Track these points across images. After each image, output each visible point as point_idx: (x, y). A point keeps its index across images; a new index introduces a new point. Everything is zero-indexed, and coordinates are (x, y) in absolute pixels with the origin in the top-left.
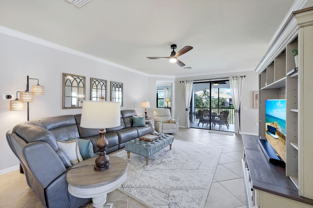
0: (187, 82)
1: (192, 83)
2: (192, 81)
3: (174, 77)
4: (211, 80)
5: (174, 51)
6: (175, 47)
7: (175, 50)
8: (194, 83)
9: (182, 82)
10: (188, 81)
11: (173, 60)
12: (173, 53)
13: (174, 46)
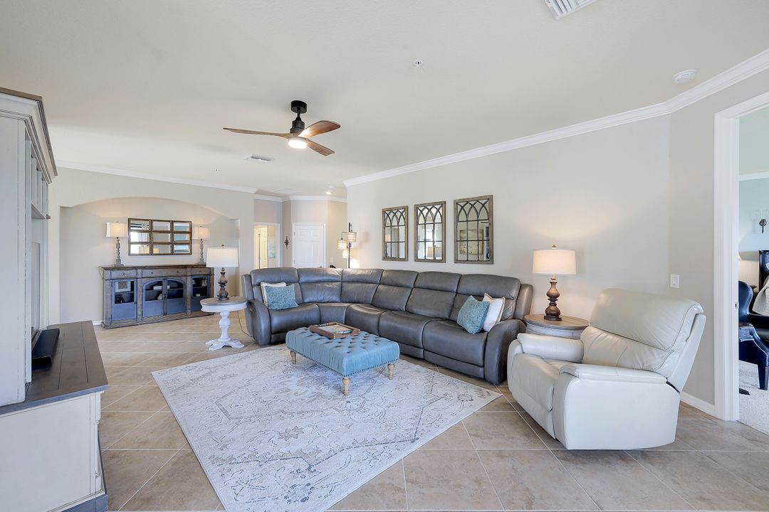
5: (298, 119)
6: (302, 109)
7: (302, 116)
11: (297, 144)
12: (297, 126)
13: (299, 106)
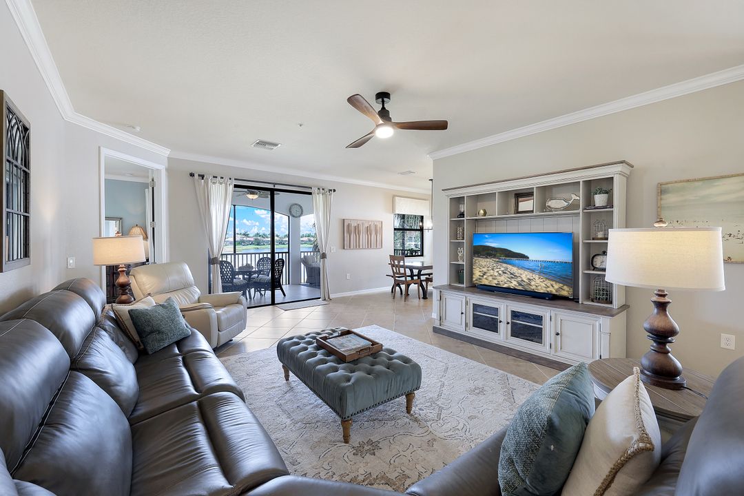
0: (214, 180)
1: (232, 186)
2: (233, 179)
3: (166, 152)
4: (277, 187)
5: (383, 108)
8: (236, 186)
9: (196, 176)
10: (219, 178)
